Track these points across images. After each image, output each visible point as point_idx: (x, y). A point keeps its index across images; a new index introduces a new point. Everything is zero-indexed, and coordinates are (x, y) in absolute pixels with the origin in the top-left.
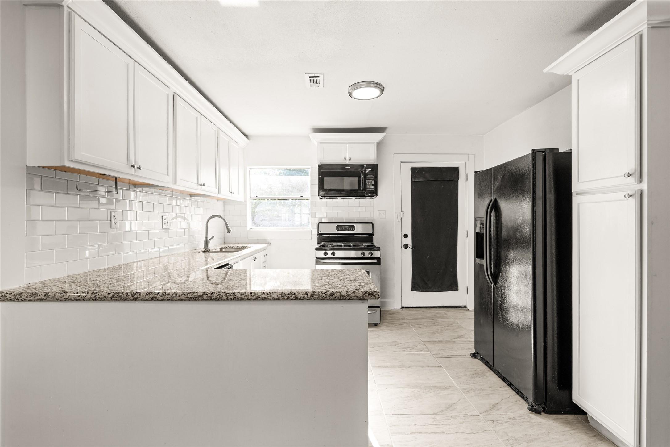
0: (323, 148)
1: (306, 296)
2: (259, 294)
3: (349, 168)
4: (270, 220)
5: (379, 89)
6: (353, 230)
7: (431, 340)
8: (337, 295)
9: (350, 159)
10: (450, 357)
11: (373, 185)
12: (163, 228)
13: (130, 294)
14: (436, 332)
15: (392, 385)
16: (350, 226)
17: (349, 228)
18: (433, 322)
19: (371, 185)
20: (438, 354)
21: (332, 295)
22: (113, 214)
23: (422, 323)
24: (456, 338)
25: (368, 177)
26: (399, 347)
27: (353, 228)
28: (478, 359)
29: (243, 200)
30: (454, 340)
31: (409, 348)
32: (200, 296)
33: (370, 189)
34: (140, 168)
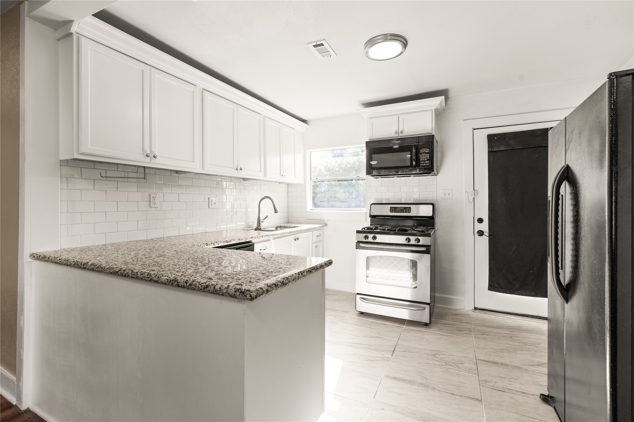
0: (372, 123)
1: (185, 284)
3: (399, 142)
4: (328, 201)
5: (399, 42)
6: (409, 212)
7: (491, 359)
8: (211, 288)
9: (402, 133)
10: (506, 390)
11: (428, 160)
12: (210, 208)
14: (506, 350)
15: (393, 406)
16: (405, 208)
17: (405, 210)
18: (510, 336)
19: (426, 160)
20: (489, 382)
21: (207, 288)
22: (152, 196)
23: (492, 334)
24: (533, 366)
25: (422, 151)
26: (437, 359)
27: (409, 210)
28: (552, 407)
29: (303, 182)
30: (528, 368)
31: (450, 363)
33: (425, 165)
34: (156, 156)
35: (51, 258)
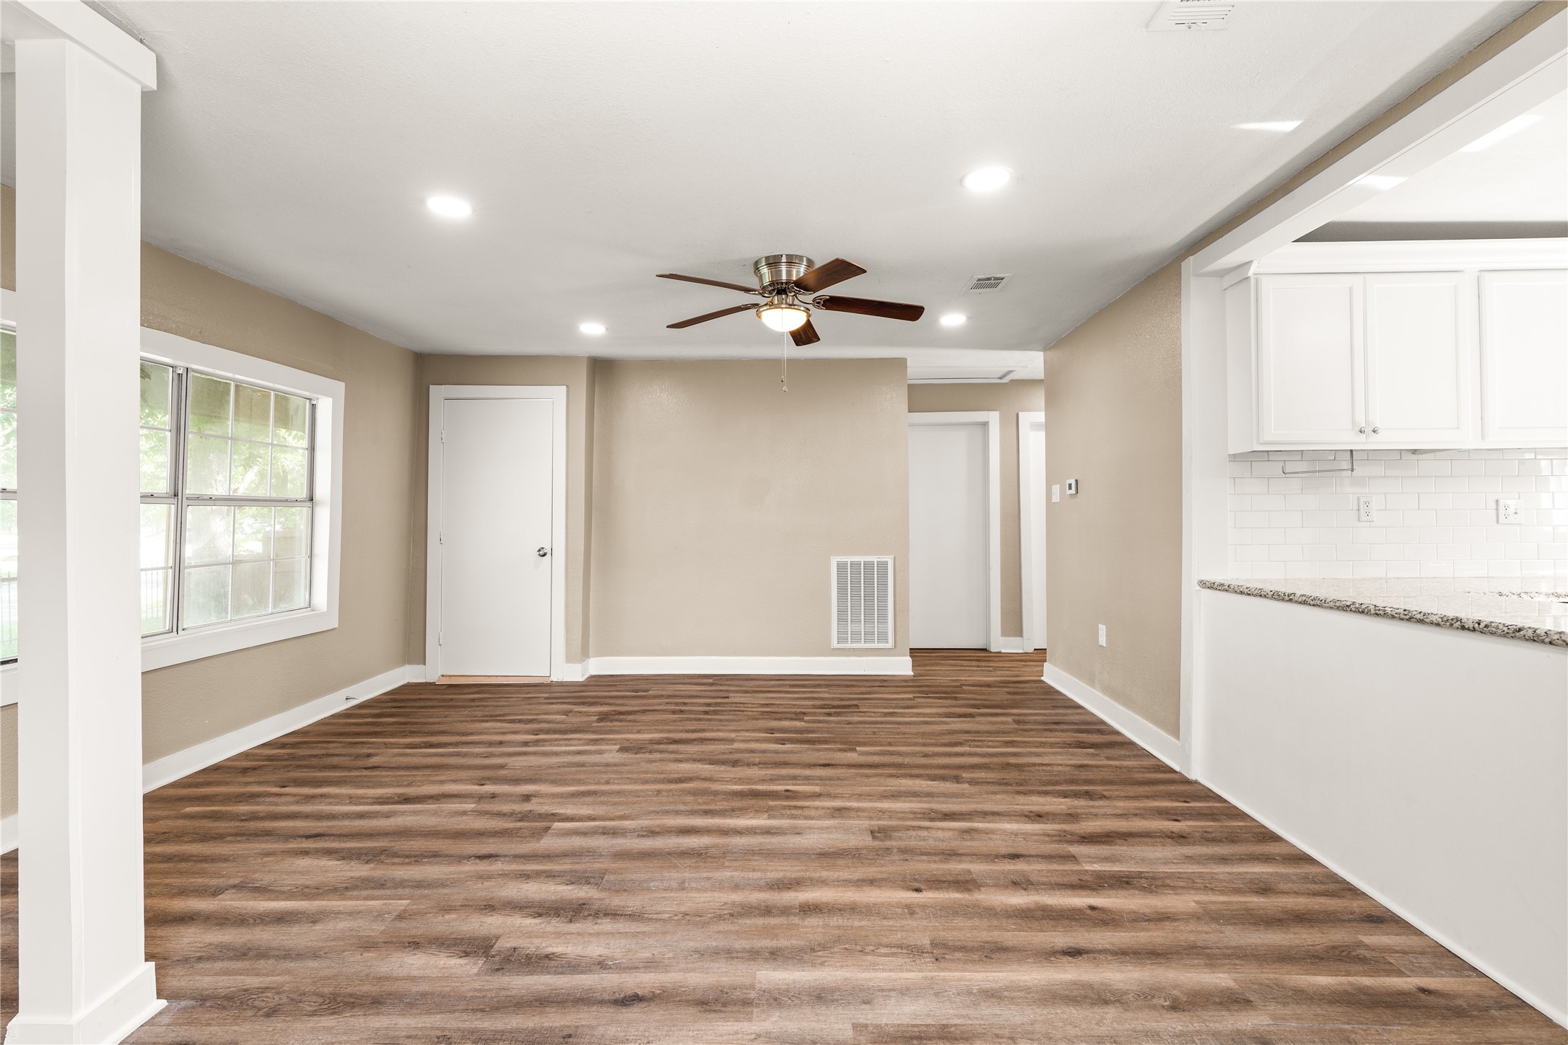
1: (1477, 625)
2: (1414, 613)
8: (1527, 631)
12: (1500, 522)
13: (1287, 594)
21: (1519, 631)
22: (1362, 500)
32: (1347, 606)
34: (1377, 430)
35: (1232, 587)
